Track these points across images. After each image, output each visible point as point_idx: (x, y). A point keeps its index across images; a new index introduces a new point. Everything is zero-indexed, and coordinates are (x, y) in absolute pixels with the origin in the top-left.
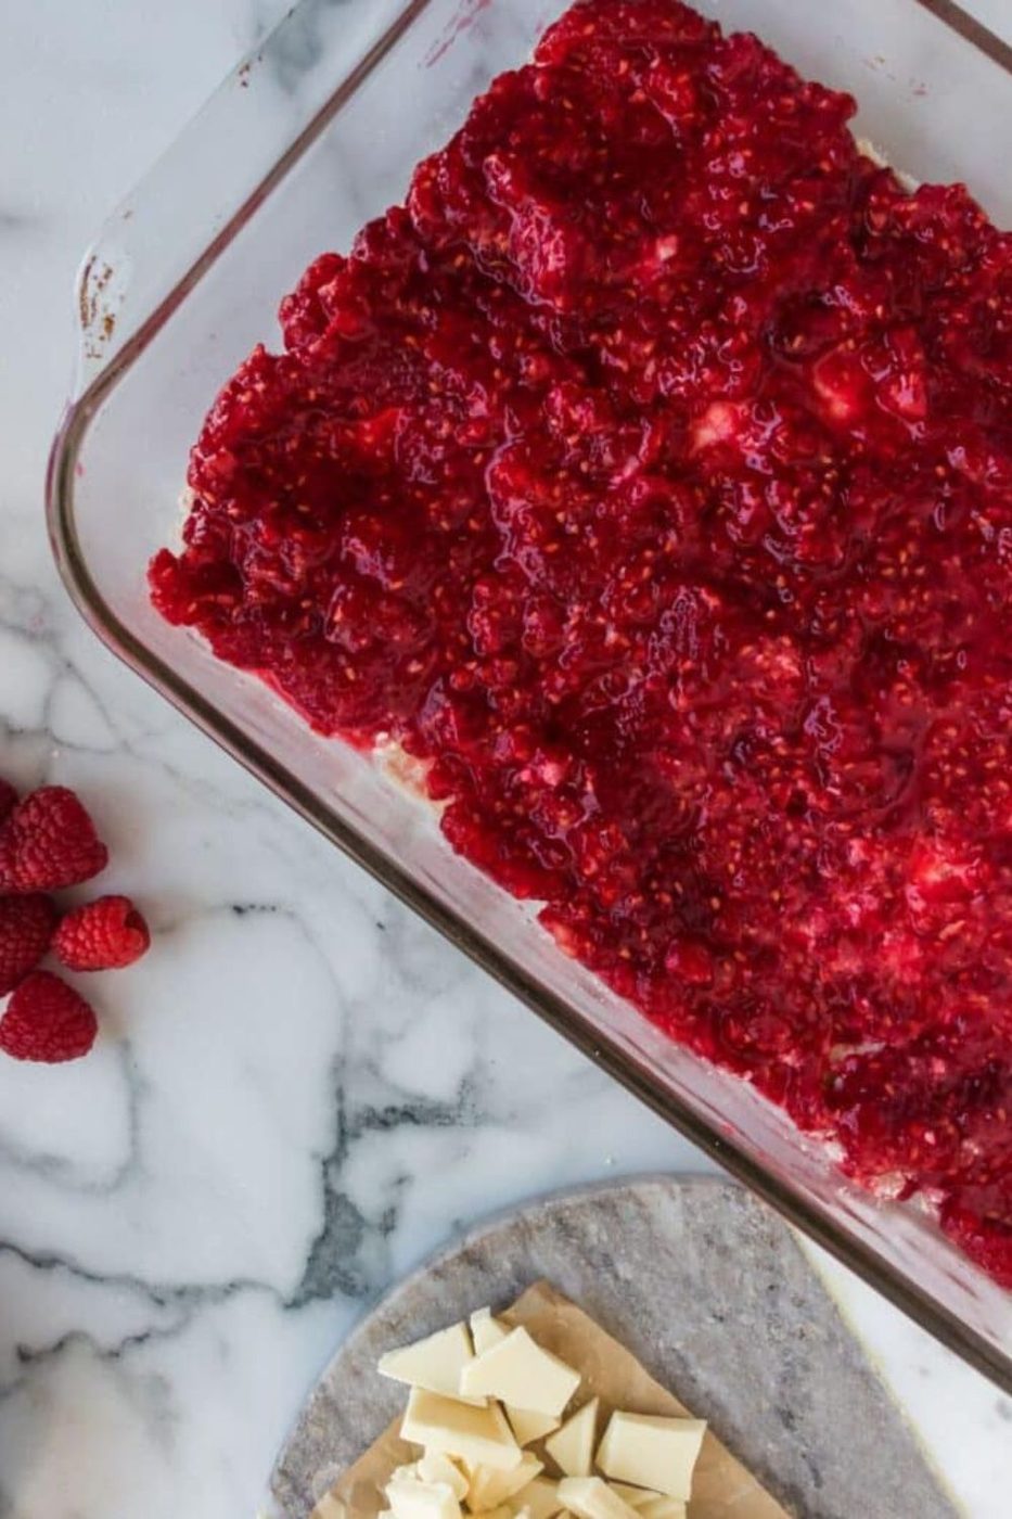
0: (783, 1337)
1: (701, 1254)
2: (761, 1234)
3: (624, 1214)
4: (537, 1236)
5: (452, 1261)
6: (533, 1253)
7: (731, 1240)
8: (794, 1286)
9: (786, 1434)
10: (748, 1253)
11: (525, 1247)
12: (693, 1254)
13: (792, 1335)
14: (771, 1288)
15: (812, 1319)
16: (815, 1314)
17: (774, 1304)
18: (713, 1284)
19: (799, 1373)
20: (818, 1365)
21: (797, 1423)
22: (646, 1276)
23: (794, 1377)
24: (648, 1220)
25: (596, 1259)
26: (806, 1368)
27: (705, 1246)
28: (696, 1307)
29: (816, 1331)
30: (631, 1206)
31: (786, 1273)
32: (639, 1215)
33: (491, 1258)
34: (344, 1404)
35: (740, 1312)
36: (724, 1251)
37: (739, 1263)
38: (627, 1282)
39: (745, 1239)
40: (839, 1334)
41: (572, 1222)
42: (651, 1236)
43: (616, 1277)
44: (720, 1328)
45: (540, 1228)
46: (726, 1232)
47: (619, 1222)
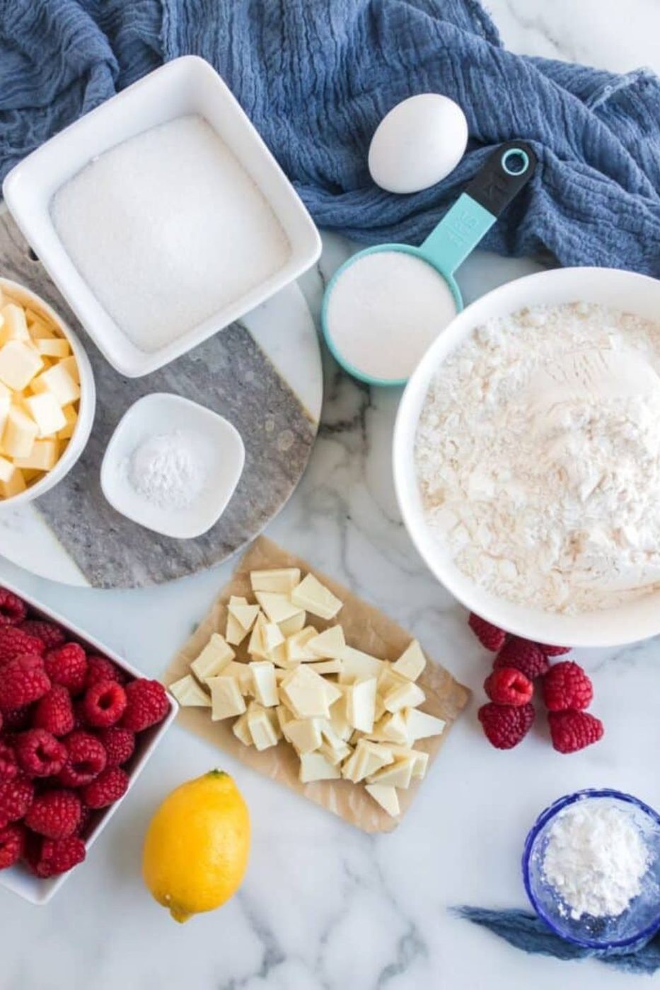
0: (83, 525)
1: (123, 559)
2: (96, 570)
3: (160, 574)
4: (200, 560)
5: (238, 545)
6: (201, 552)
7: (110, 566)
8: (79, 547)
9: (78, 481)
10: (102, 561)
11: (205, 554)
12: (127, 558)
13: (79, 526)
14: (89, 546)
15: (70, 534)
16: (68, 536)
17: (88, 539)
18: (117, 546)
19: (74, 509)
20: (65, 513)
21: (73, 486)
22: (148, 547)
23: (76, 507)
24: (149, 572)
25: (172, 553)
26: (70, 511)
27: (122, 562)
28: (124, 535)
29: (67, 528)
30: (157, 578)
31: (83, 554)
32: (153, 574)
33: (219, 549)
34: (283, 478)
35: (103, 534)
36: (112, 561)
37: (105, 556)
38: (157, 543)
39: (103, 567)
40: (57, 529)
41: (184, 568)
42: (147, 565)
43: (161, 545)
44: (112, 525)
45: (199, 564)
46: (113, 570)
47: (162, 570)
